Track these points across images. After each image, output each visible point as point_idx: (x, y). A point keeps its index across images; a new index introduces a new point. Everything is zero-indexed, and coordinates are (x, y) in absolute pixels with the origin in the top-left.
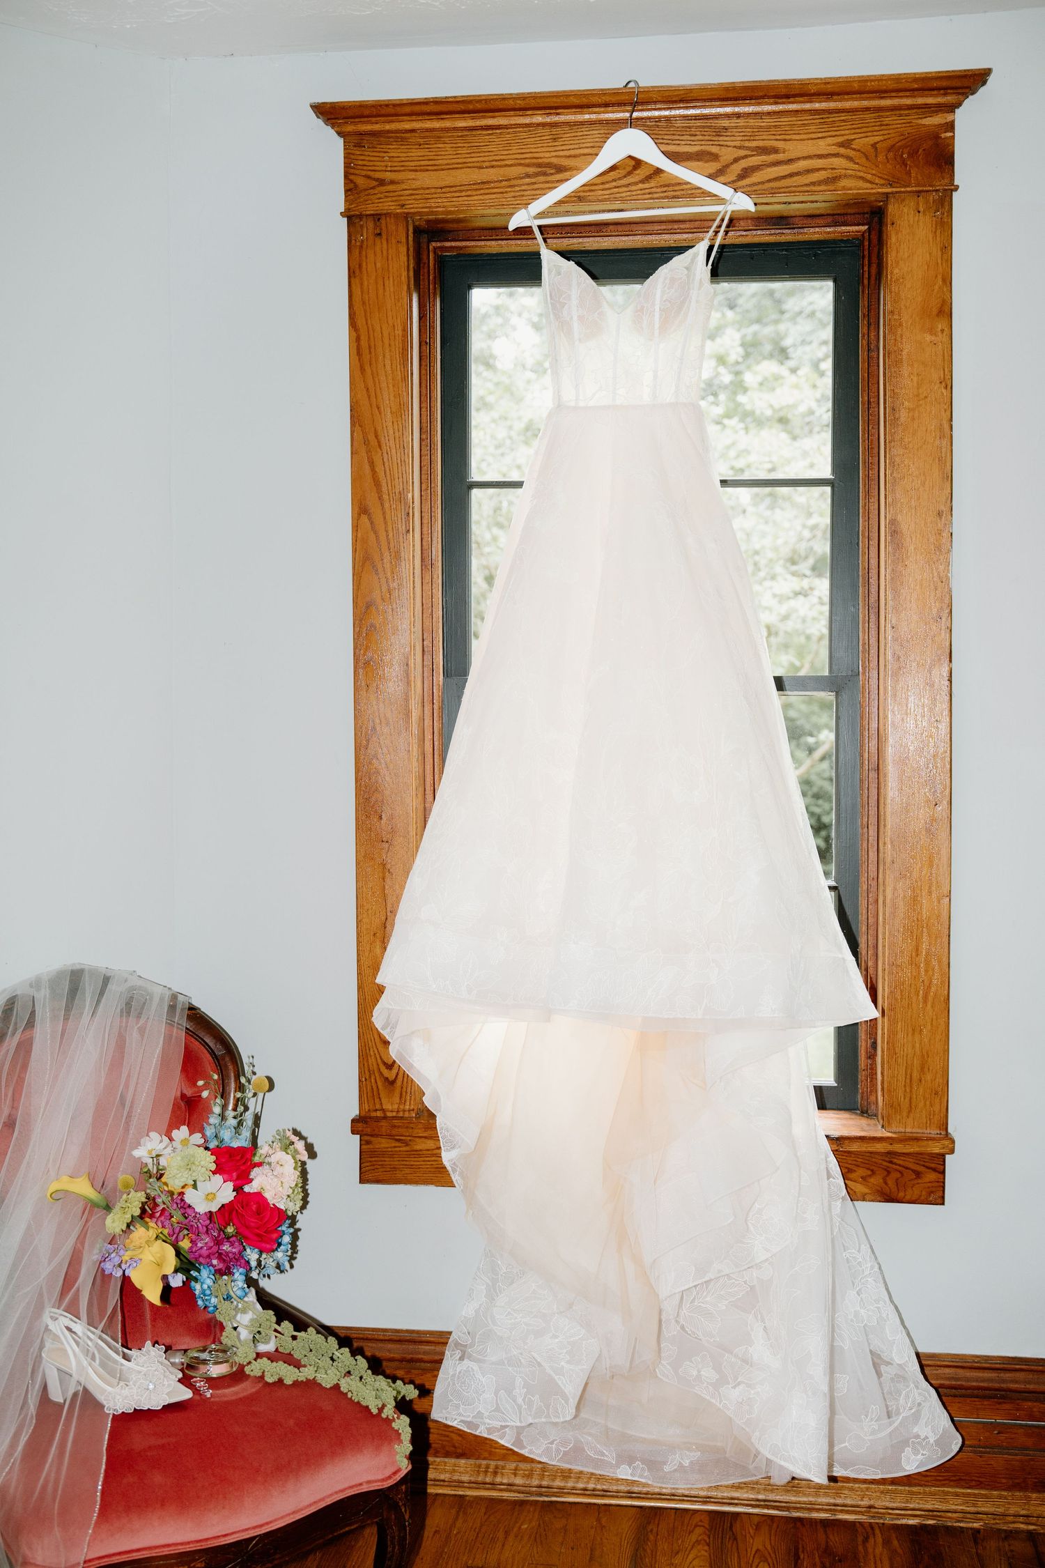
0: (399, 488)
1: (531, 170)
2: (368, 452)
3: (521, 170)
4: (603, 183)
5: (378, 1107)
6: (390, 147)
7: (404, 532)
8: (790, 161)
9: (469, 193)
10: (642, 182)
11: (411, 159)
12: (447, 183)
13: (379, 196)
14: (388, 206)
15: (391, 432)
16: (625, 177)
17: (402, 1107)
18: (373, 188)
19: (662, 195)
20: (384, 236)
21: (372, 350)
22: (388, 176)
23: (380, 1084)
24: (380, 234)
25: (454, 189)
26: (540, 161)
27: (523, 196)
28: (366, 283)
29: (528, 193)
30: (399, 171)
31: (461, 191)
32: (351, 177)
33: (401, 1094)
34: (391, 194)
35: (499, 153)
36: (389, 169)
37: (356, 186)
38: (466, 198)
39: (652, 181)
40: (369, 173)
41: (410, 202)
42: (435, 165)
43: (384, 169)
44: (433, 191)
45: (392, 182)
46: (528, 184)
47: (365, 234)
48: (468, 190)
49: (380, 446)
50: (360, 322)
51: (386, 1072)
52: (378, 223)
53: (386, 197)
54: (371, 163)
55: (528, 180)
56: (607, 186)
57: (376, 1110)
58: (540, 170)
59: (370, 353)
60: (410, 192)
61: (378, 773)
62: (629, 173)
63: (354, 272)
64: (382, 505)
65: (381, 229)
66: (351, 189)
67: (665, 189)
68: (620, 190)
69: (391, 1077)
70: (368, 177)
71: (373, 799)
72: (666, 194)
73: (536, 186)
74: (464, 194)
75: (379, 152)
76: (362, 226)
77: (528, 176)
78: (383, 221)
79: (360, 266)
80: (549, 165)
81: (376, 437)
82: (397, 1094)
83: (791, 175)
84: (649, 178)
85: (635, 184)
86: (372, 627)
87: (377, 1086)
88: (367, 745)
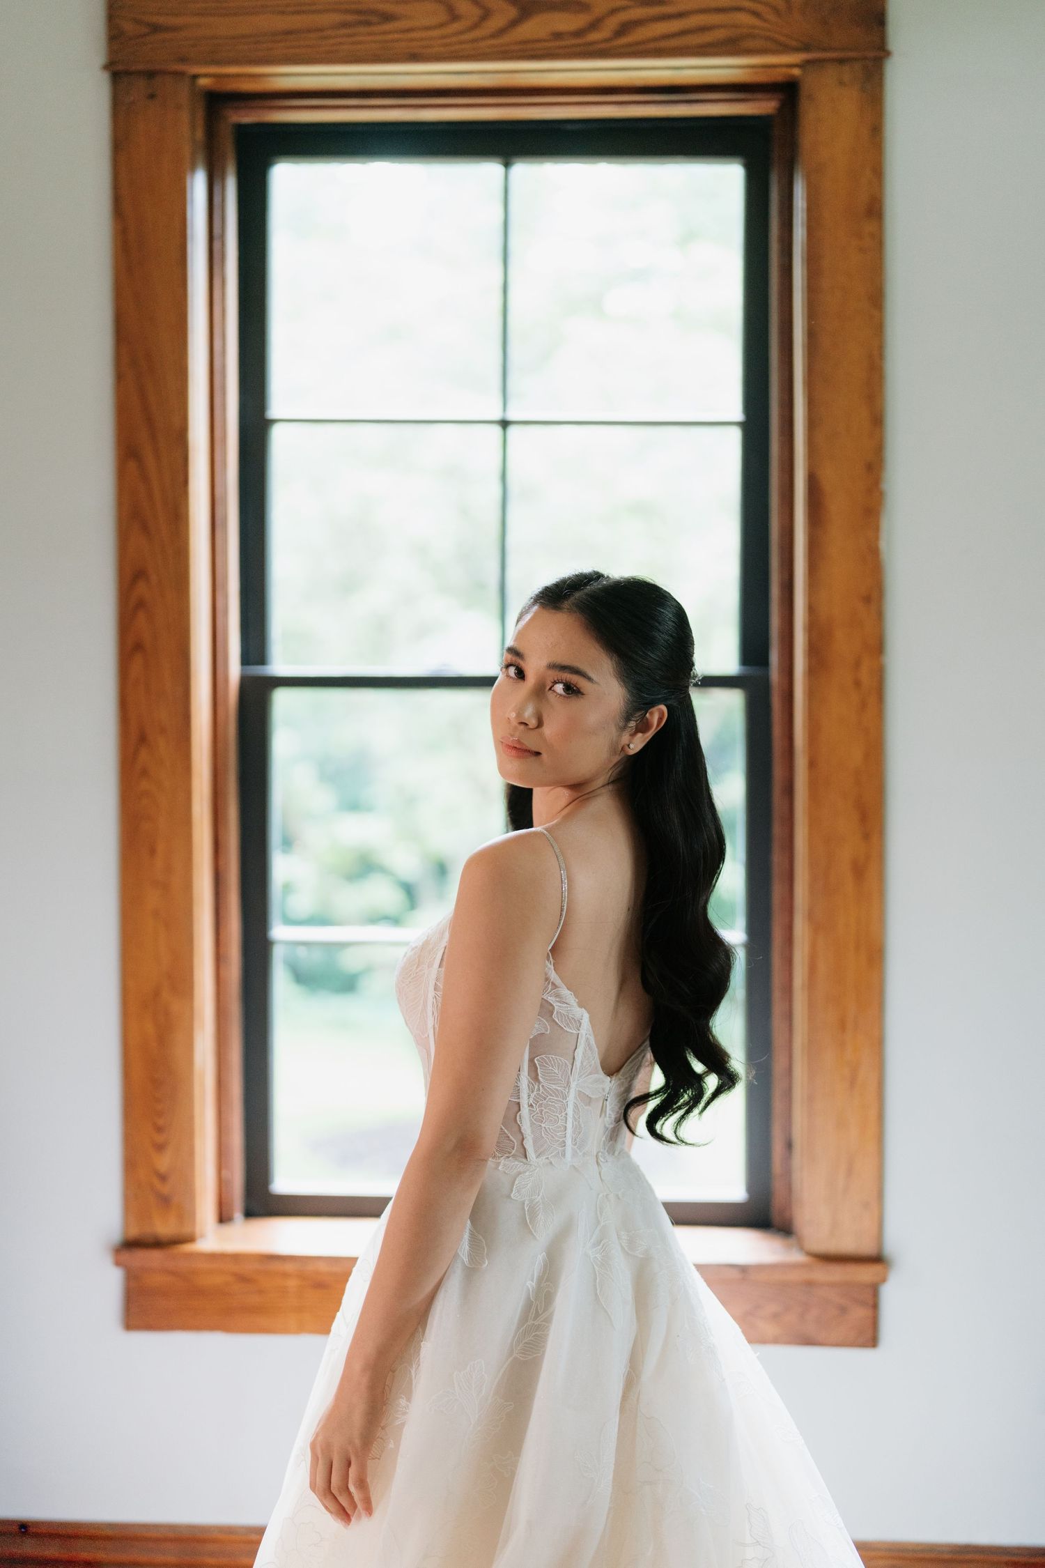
0: (176, 423)
1: (349, 18)
2: (137, 376)
3: (337, 18)
4: (443, 37)
5: (149, 1230)
8: (680, 15)
9: (269, 45)
10: (493, 36)
12: (240, 32)
13: (152, 46)
14: (163, 59)
16: (472, 29)
17: (180, 1230)
18: (144, 36)
19: (519, 54)
20: (159, 98)
21: (143, 244)
22: (161, 20)
23: (150, 1199)
24: (152, 96)
25: (249, 40)
26: (361, 6)
27: (338, 50)
28: (135, 159)
30: (179, 15)
31: (259, 43)
32: (116, 21)
33: (179, 1214)
34: (168, 44)
36: (165, 11)
37: (123, 33)
39: (506, 36)
42: (227, 8)
43: (158, 11)
44: (222, 41)
45: (170, 29)
46: (348, 36)
47: (134, 96)
48: (267, 42)
50: (127, 206)
51: (159, 1186)
52: (151, 83)
53: (162, 48)
55: (344, 31)
56: (448, 40)
57: (145, 1231)
58: (361, 18)
59: (140, 248)
60: (192, 42)
61: (150, 794)
62: (475, 26)
63: (121, 144)
64: (156, 445)
65: (155, 91)
66: (115, 36)
67: (522, 46)
68: (465, 46)
69: (167, 1191)
70: (137, 22)
71: (142, 830)
72: (522, 53)
73: (358, 38)
74: (262, 46)
76: (130, 85)
77: (345, 25)
78: (159, 81)
79: (128, 136)
80: (373, 12)
82: (174, 1211)
83: (683, 33)
84: (502, 32)
85: (483, 39)
86: (141, 604)
87: (148, 1203)
88: (135, 756)
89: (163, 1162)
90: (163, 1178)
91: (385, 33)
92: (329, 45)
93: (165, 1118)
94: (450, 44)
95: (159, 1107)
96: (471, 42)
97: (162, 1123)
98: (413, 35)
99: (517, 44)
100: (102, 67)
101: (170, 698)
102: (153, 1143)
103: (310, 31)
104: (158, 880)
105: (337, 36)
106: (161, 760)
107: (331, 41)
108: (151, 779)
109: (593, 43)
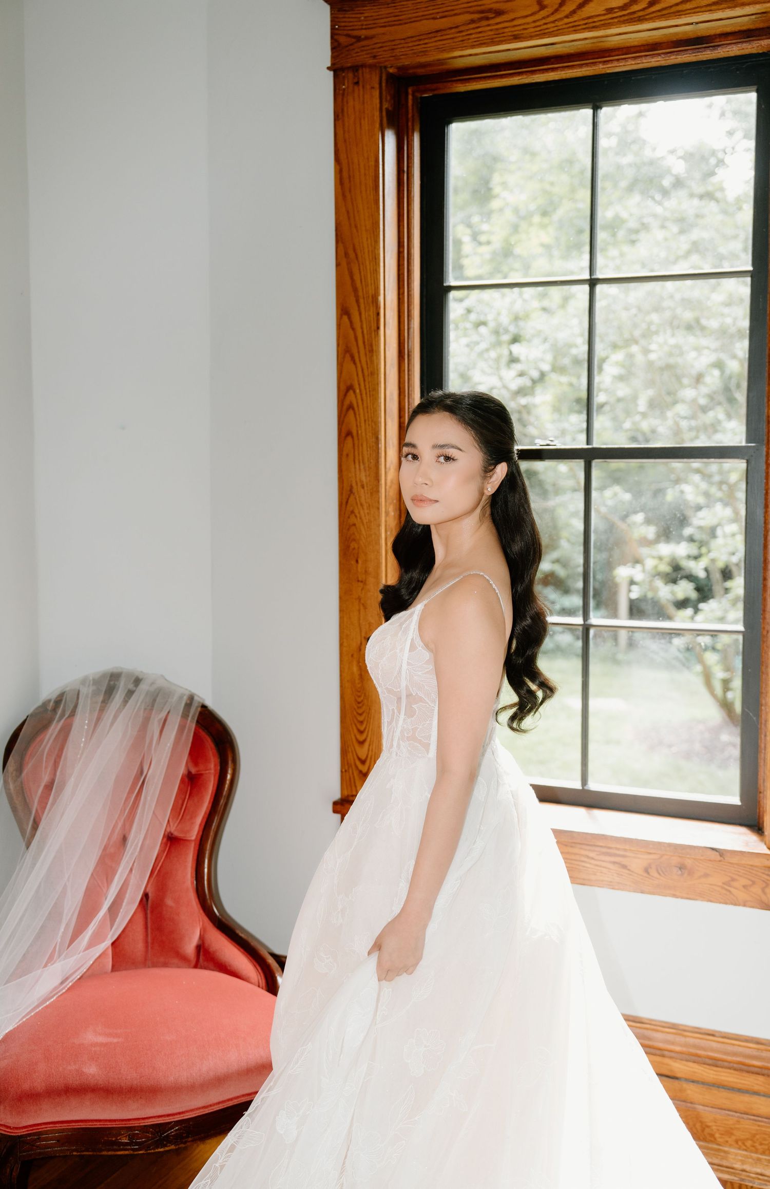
0: (371, 292)
1: (475, 16)
2: (348, 263)
3: (467, 17)
4: (534, 22)
6: (365, 8)
7: (376, 328)
9: (426, 41)
10: (567, 17)
11: (380, 17)
12: (409, 34)
13: (356, 50)
14: (363, 57)
15: (365, 246)
16: (553, 14)
18: (352, 45)
19: (584, 27)
20: (361, 83)
21: (352, 179)
22: (363, 33)
23: (355, 774)
24: (357, 83)
25: (414, 39)
26: (483, 8)
27: (469, 39)
28: (346, 124)
29: (473, 36)
30: (371, 28)
31: (420, 40)
32: (336, 37)
34: (366, 48)
35: (450, 4)
36: (364, 27)
37: (339, 44)
38: (424, 46)
39: (575, 15)
40: (350, 32)
41: (380, 53)
42: (400, 20)
43: (360, 27)
44: (398, 42)
45: (367, 38)
46: (474, 29)
47: (346, 84)
48: (425, 39)
49: (357, 258)
50: (343, 156)
51: (361, 767)
52: (356, 74)
53: (362, 51)
54: (351, 24)
55: (470, 26)
56: (537, 24)
58: (483, 15)
59: (350, 181)
60: (380, 45)
61: (354, 525)
62: (556, 10)
63: (339, 116)
64: (359, 306)
65: (358, 78)
66: (336, 47)
67: (586, 21)
68: (549, 26)
69: (364, 769)
70: (348, 36)
71: (351, 547)
72: (587, 26)
73: (480, 30)
74: (422, 42)
75: (358, 14)
76: (344, 77)
77: (473, 21)
78: (360, 72)
79: (343, 110)
80: (490, 10)
81: (355, 250)
84: (574, 12)
85: (561, 19)
86: (351, 407)
87: (354, 777)
88: (347, 502)
89: (362, 752)
90: (363, 762)
91: (497, 24)
92: (463, 36)
93: (364, 726)
94: (540, 26)
95: (361, 719)
96: (554, 22)
97: (362, 728)
98: (515, 23)
99: (583, 19)
100: (328, 68)
101: (367, 465)
102: (357, 740)
103: (451, 28)
104: (360, 579)
105: (467, 30)
106: (362, 505)
107: (464, 34)
108: (356, 516)
109: (634, 13)
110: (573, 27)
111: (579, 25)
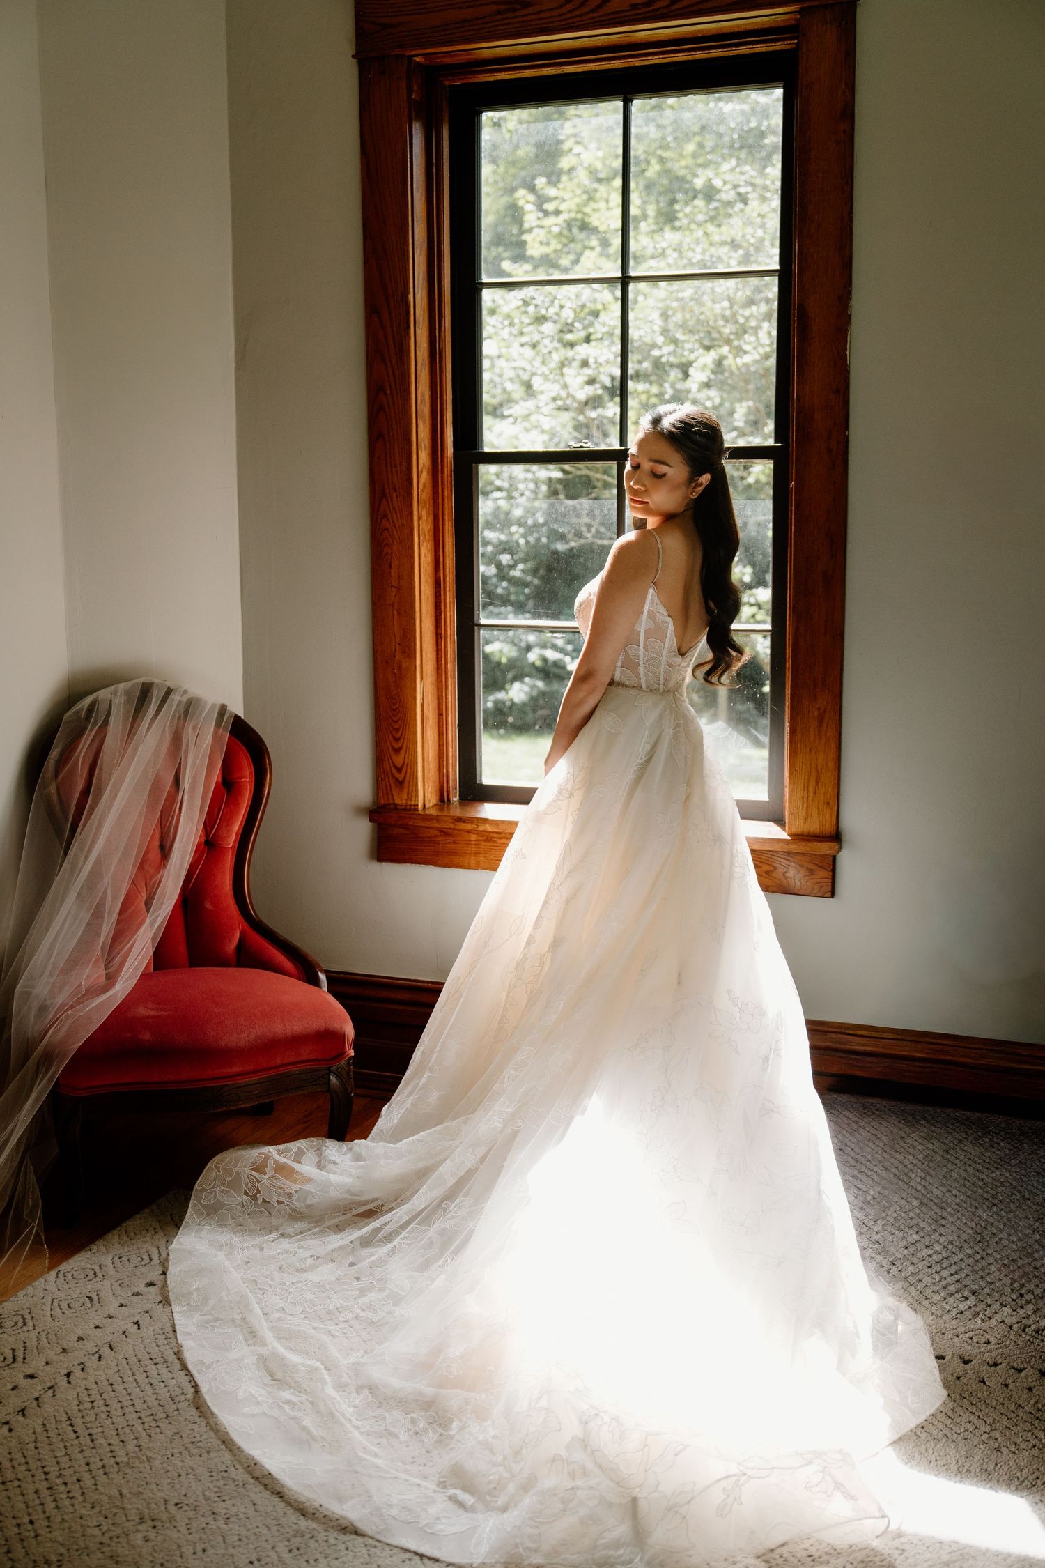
0: (401, 289)
1: (502, 7)
2: (378, 260)
3: (494, 8)
4: (560, 15)
5: (391, 801)
7: (406, 327)
9: (453, 31)
10: (593, 11)
11: (406, 4)
12: (436, 23)
13: (382, 39)
15: (395, 242)
16: (578, 7)
17: (409, 802)
18: (377, 32)
19: (610, 22)
20: (387, 74)
21: (380, 172)
22: (387, 21)
23: (392, 782)
24: (384, 74)
25: (441, 28)
27: (496, 31)
28: (374, 114)
29: (501, 27)
30: (397, 16)
31: (446, 29)
32: (360, 24)
33: (408, 792)
34: (393, 36)
36: (389, 14)
37: (364, 31)
38: (450, 35)
39: (600, 10)
40: (375, 19)
42: (426, 8)
43: (385, 14)
44: (423, 31)
45: (393, 25)
46: (502, 20)
47: (372, 73)
48: (452, 28)
49: (386, 253)
50: (369, 146)
51: (397, 775)
52: (383, 64)
53: (388, 40)
54: (376, 11)
55: (499, 17)
56: (563, 17)
57: (390, 804)
58: (510, 6)
59: (378, 174)
60: (407, 33)
61: (387, 529)
63: (365, 105)
64: (389, 305)
65: (385, 69)
66: (360, 34)
67: (611, 16)
68: (575, 20)
69: (401, 777)
70: (374, 23)
71: (384, 553)
72: (612, 22)
73: (507, 21)
74: (449, 32)
76: (369, 66)
77: (499, 13)
78: (387, 62)
79: (369, 100)
81: (384, 247)
82: (406, 790)
84: (596, 8)
85: (587, 13)
86: (382, 408)
87: (390, 785)
88: (379, 506)
89: (398, 760)
90: (399, 770)
91: (523, 16)
92: (490, 27)
93: (400, 733)
94: (566, 19)
95: (396, 726)
96: (580, 16)
97: (398, 736)
98: (542, 15)
99: (608, 14)
100: (353, 56)
101: (398, 468)
102: (393, 747)
103: (477, 19)
104: (394, 585)
105: (494, 21)
106: (394, 508)
107: (490, 25)
108: (388, 520)
109: (658, 9)
110: (598, 22)
111: (605, 20)
